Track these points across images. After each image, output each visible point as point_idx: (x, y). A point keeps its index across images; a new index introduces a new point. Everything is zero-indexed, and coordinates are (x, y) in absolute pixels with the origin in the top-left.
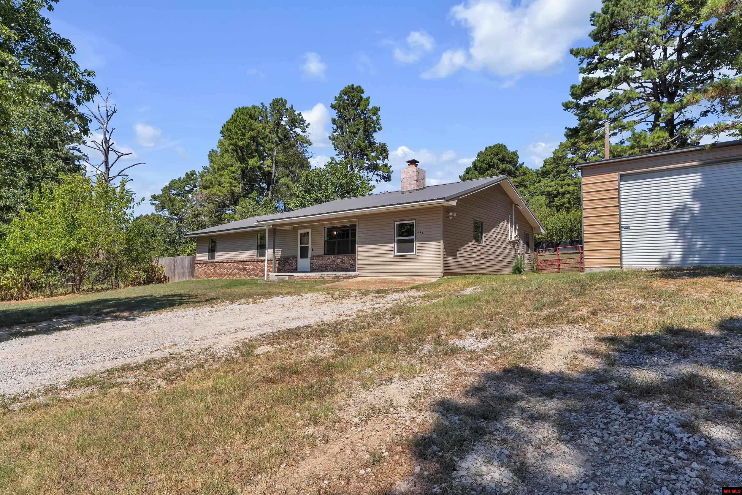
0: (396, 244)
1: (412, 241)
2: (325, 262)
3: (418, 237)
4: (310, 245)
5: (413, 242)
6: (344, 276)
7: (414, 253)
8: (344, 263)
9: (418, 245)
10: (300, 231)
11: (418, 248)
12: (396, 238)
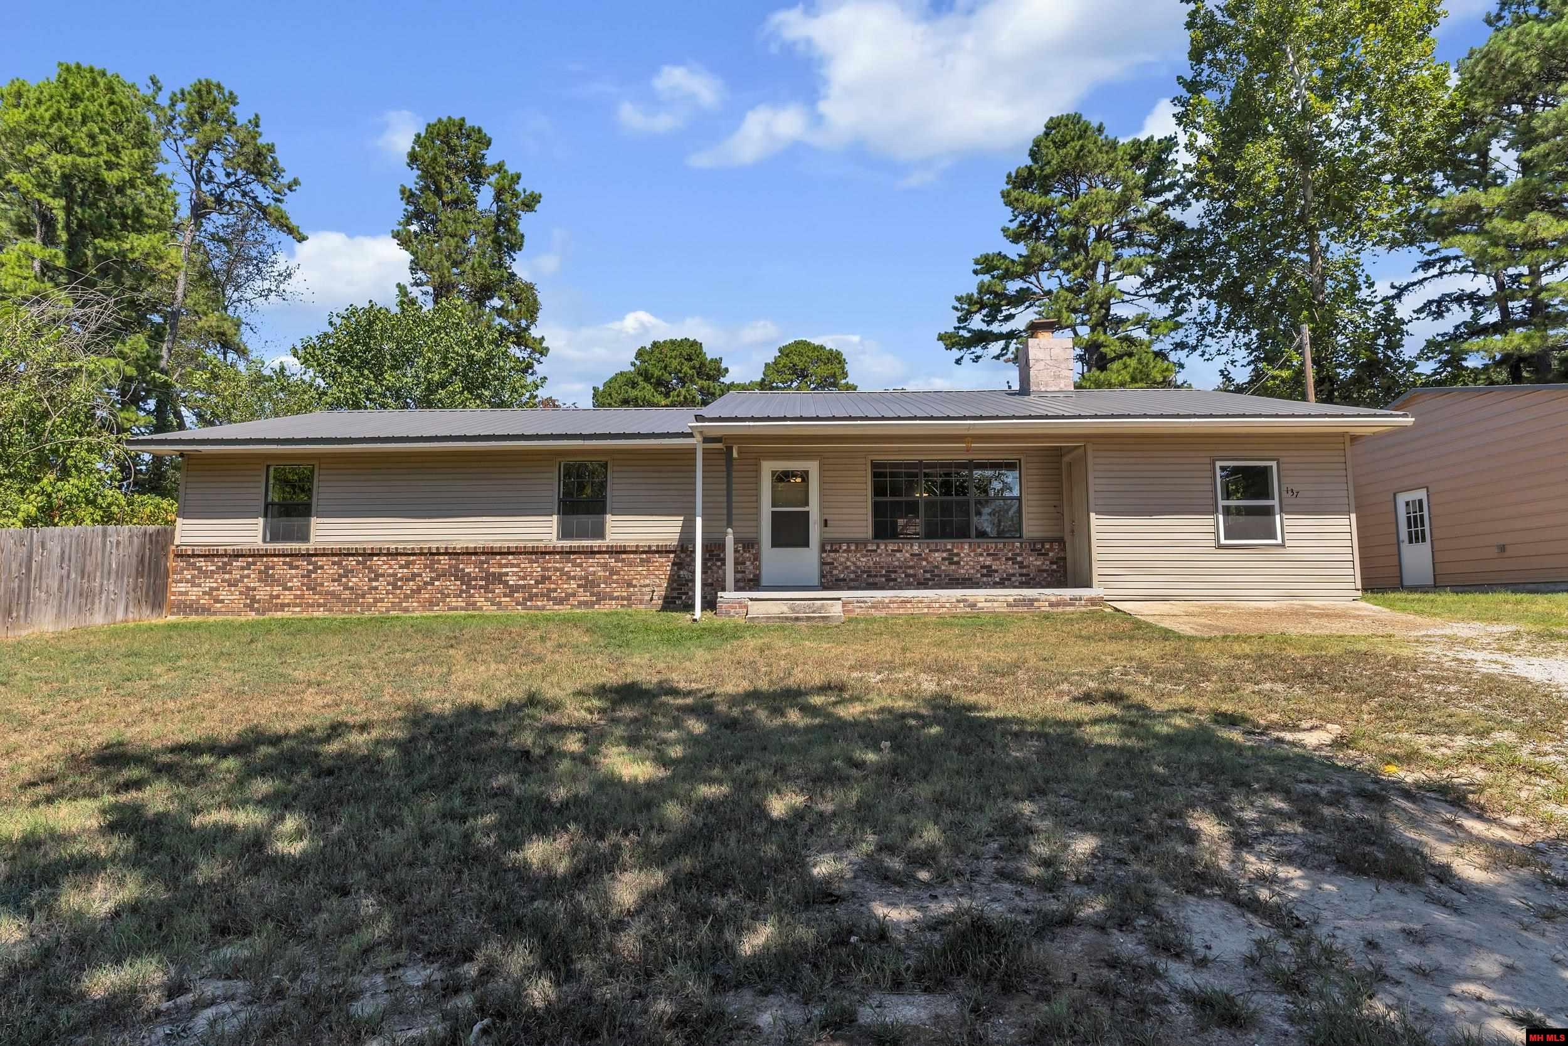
0: (1221, 517)
1: (1268, 511)
2: (885, 560)
3: (1285, 502)
4: (814, 509)
5: (1274, 515)
6: (1053, 599)
7: (1279, 541)
8: (958, 563)
9: (1286, 522)
10: (768, 468)
11: (1286, 529)
12: (1222, 503)
